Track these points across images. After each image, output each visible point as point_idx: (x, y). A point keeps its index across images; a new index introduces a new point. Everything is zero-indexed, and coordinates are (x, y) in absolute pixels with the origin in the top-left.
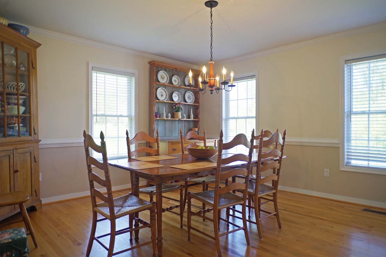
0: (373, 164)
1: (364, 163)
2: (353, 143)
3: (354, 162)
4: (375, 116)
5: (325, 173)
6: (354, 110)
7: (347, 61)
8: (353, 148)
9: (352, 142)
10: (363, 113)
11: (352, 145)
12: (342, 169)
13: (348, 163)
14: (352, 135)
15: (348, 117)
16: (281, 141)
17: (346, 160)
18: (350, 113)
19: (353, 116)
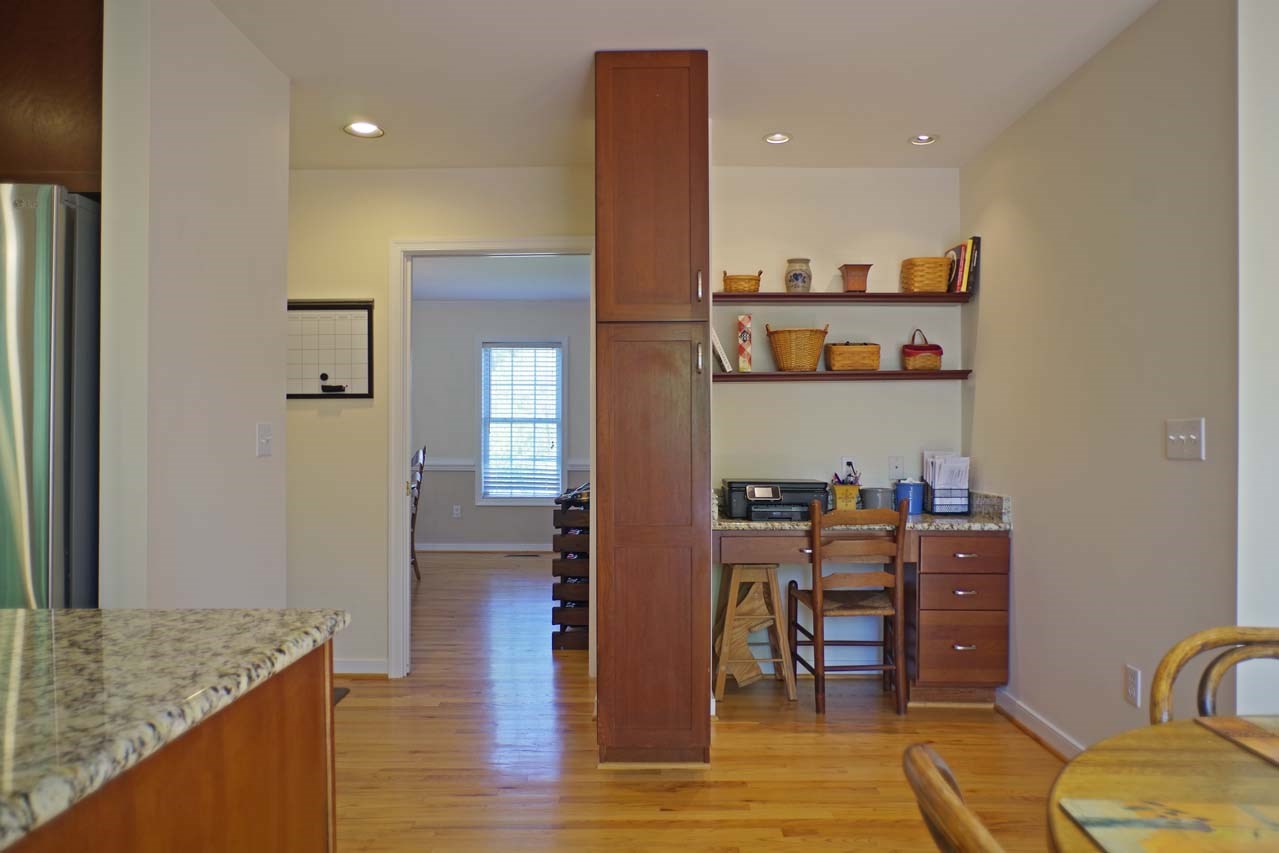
0: (517, 493)
1: (506, 493)
2: (493, 464)
3: (493, 493)
4: (519, 425)
5: (455, 512)
6: (493, 416)
7: (485, 343)
8: (491, 471)
9: (491, 462)
10: (505, 420)
11: (491, 467)
12: (479, 504)
13: (486, 494)
14: (491, 453)
15: (485, 425)
16: (421, 461)
17: (483, 491)
18: (489, 420)
19: (492, 425)
